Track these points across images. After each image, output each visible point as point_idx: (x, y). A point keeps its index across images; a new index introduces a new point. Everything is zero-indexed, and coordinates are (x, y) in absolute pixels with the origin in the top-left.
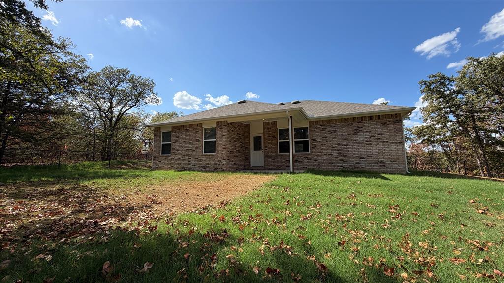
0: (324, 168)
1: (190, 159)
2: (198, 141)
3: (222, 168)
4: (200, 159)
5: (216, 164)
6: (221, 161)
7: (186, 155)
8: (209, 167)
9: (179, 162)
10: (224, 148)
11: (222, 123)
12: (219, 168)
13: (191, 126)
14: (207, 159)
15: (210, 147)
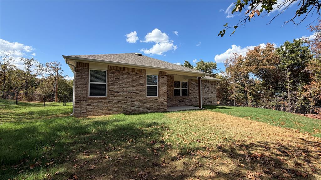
0: (194, 104)
1: (134, 101)
2: (142, 85)
3: (164, 108)
4: (144, 101)
5: (159, 105)
6: (163, 103)
7: (129, 97)
8: (153, 108)
9: (120, 104)
10: (165, 93)
11: (162, 73)
12: (162, 108)
13: (134, 70)
14: (150, 101)
15: (152, 91)
